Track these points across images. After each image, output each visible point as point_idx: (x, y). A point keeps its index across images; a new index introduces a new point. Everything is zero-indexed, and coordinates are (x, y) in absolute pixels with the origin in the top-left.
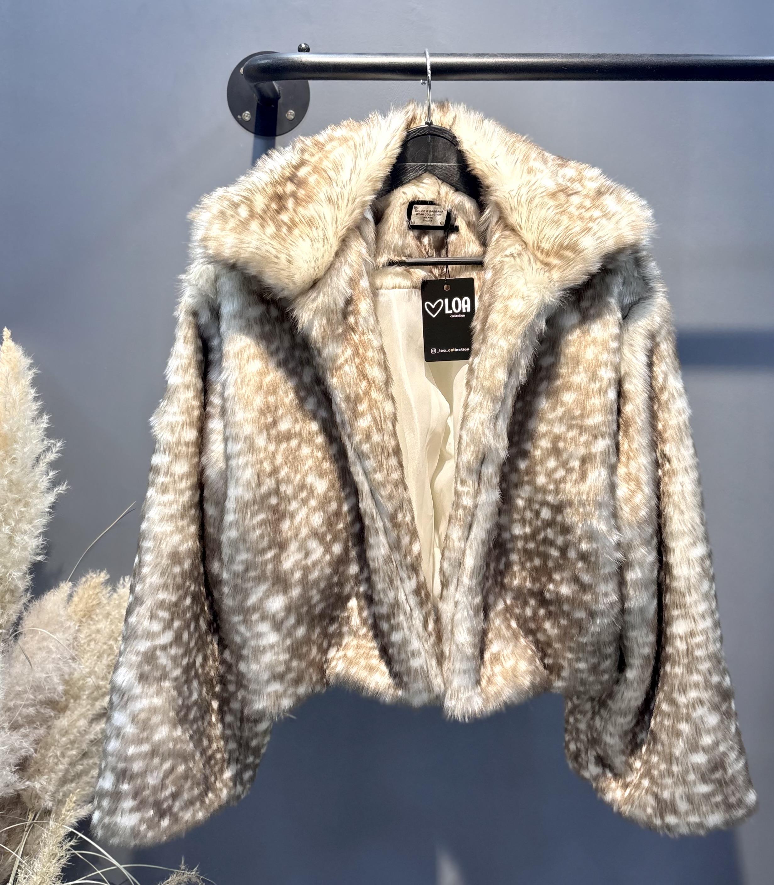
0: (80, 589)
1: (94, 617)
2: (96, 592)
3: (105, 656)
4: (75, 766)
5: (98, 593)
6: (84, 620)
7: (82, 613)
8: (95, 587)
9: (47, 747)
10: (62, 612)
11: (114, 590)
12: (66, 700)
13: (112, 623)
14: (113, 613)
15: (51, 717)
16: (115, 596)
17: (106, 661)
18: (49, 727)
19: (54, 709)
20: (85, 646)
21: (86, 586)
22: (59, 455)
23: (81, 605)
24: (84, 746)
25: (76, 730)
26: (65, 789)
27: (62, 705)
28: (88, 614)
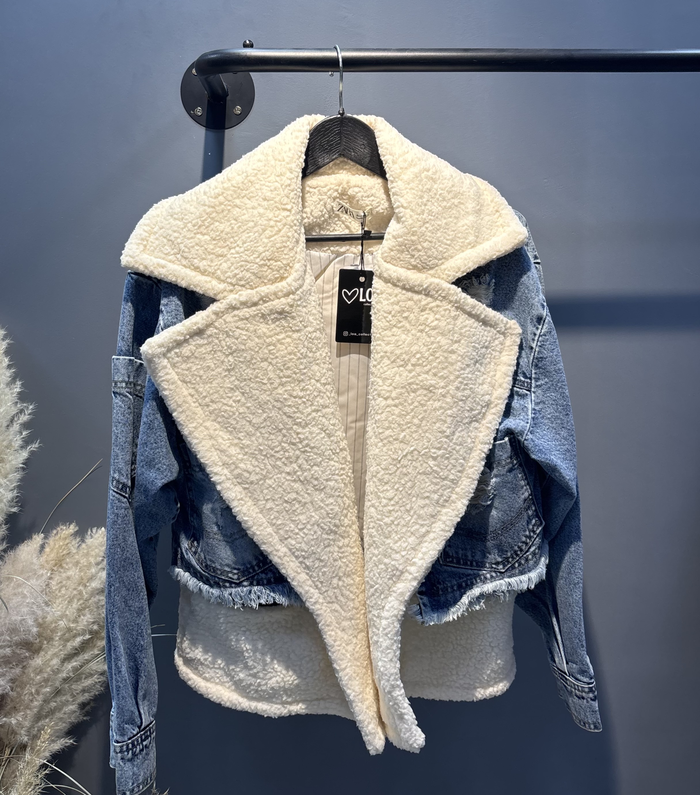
0: (51, 541)
1: (64, 565)
2: (66, 543)
3: (76, 600)
4: (49, 703)
5: (68, 544)
6: (55, 568)
7: (53, 562)
8: (65, 539)
9: (23, 686)
10: (35, 561)
11: (83, 541)
12: (40, 641)
13: (80, 571)
14: (82, 562)
15: (26, 657)
16: (84, 545)
17: (75, 605)
18: (24, 667)
19: (28, 650)
20: (57, 592)
21: (57, 538)
22: (31, 416)
23: (52, 555)
24: (57, 684)
25: (49, 668)
26: (40, 724)
27: (36, 646)
28: (59, 563)
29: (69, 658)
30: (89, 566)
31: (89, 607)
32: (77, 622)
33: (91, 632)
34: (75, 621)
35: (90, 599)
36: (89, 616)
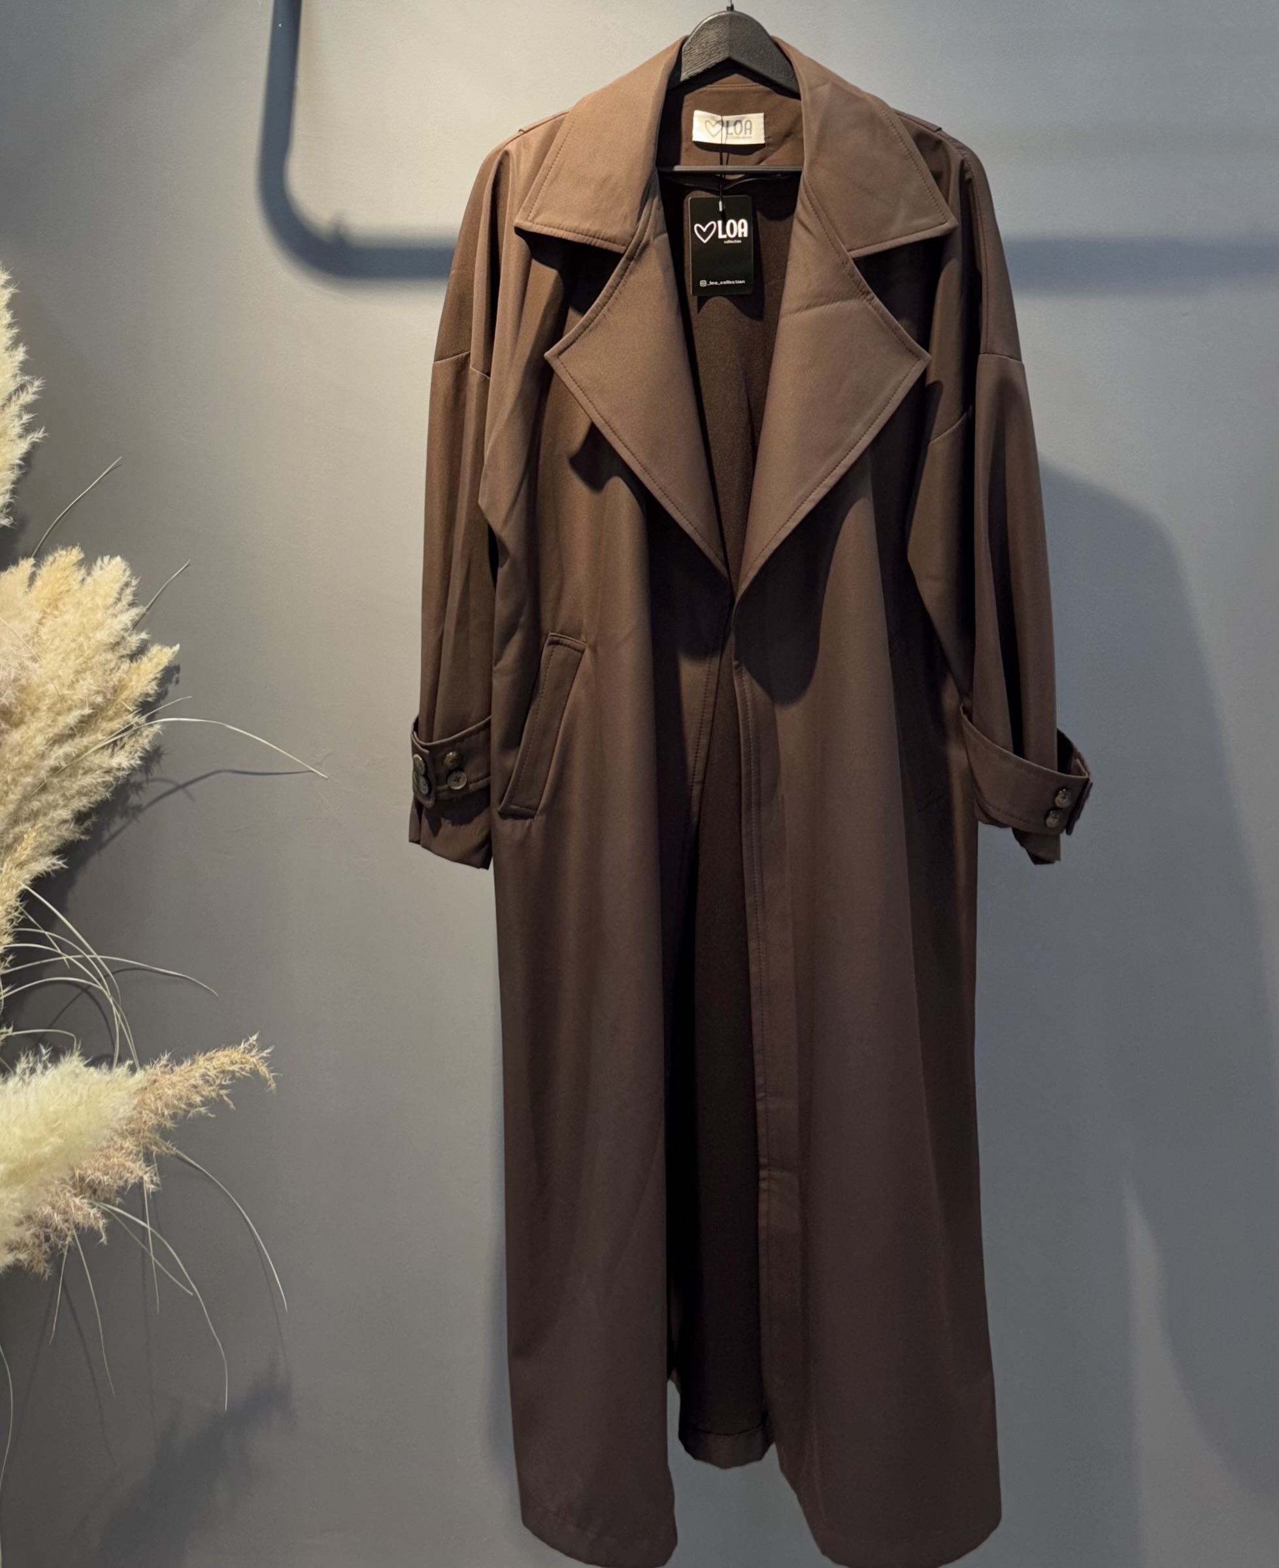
0: (45, 571)
1: (61, 606)
2: (65, 575)
3: (73, 657)
4: (30, 801)
5: (67, 577)
6: (48, 611)
7: (47, 601)
8: (65, 569)
10: (21, 597)
11: (89, 574)
12: (21, 712)
13: (82, 615)
14: (85, 603)
16: (89, 580)
17: (73, 663)
19: (7, 722)
20: (48, 643)
21: (54, 566)
22: (36, 397)
23: (44, 592)
24: (43, 774)
25: (32, 750)
26: (17, 830)
27: (15, 718)
28: (54, 603)
29: (59, 740)
30: (94, 609)
31: (91, 668)
32: (74, 689)
33: (93, 706)
34: (71, 686)
35: (93, 657)
36: (92, 682)
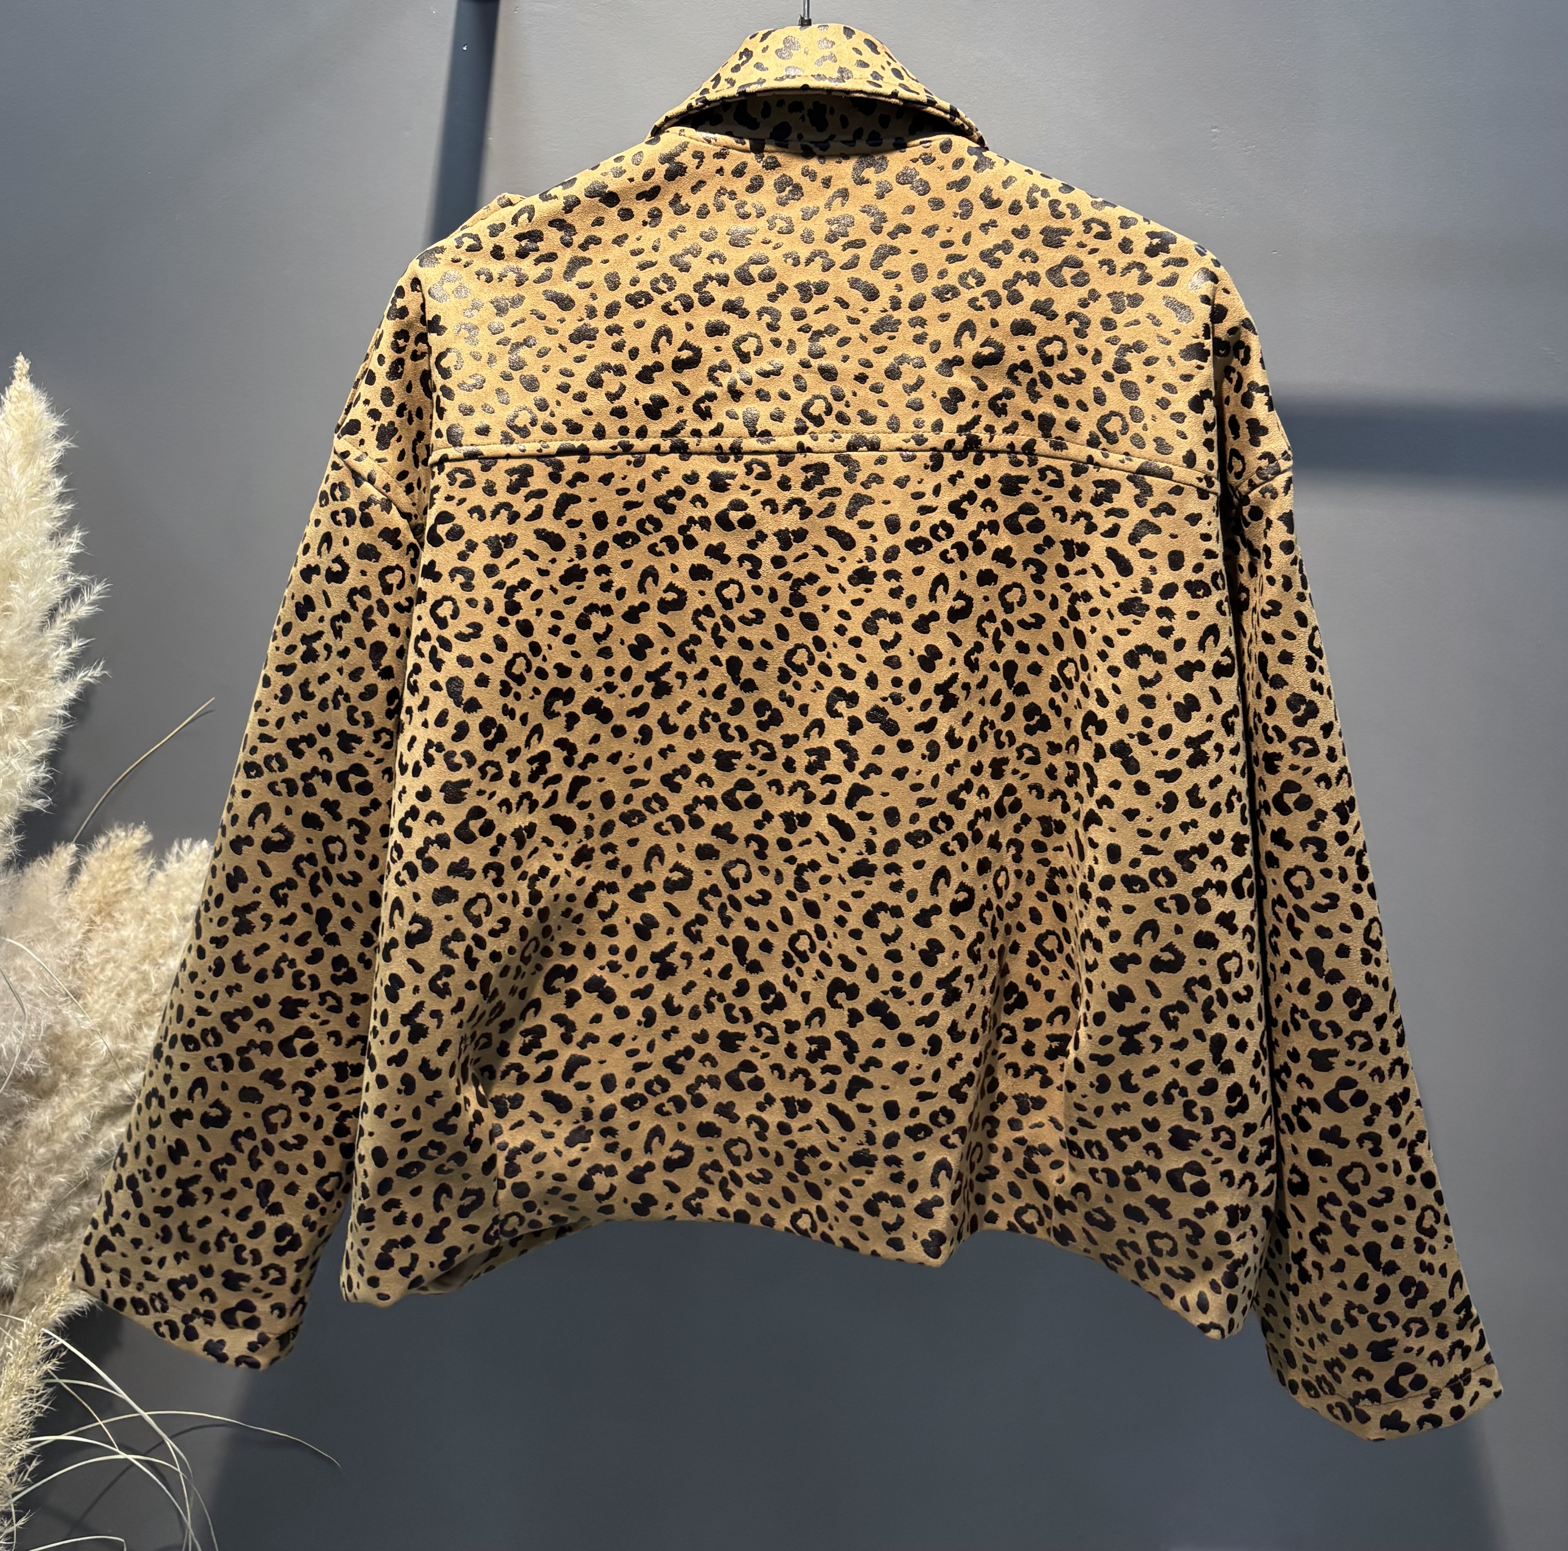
0: (92, 860)
1: (117, 915)
2: (124, 867)
4: (64, 1207)
5: (127, 869)
6: (98, 920)
7: (94, 906)
8: (123, 858)
9: (11, 1165)
10: (55, 900)
11: (160, 866)
12: (53, 1074)
13: (147, 932)
14: (153, 910)
15: (22, 1105)
16: (160, 876)
17: (132, 1003)
18: (17, 1125)
19: (29, 1089)
20: (97, 972)
21: (106, 853)
23: (93, 892)
24: (83, 1169)
25: (67, 1134)
28: (106, 909)
29: (110, 1115)
30: (167, 921)
32: (135, 1040)
34: (131, 1037)
